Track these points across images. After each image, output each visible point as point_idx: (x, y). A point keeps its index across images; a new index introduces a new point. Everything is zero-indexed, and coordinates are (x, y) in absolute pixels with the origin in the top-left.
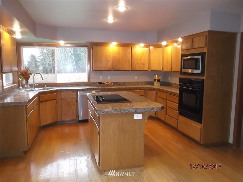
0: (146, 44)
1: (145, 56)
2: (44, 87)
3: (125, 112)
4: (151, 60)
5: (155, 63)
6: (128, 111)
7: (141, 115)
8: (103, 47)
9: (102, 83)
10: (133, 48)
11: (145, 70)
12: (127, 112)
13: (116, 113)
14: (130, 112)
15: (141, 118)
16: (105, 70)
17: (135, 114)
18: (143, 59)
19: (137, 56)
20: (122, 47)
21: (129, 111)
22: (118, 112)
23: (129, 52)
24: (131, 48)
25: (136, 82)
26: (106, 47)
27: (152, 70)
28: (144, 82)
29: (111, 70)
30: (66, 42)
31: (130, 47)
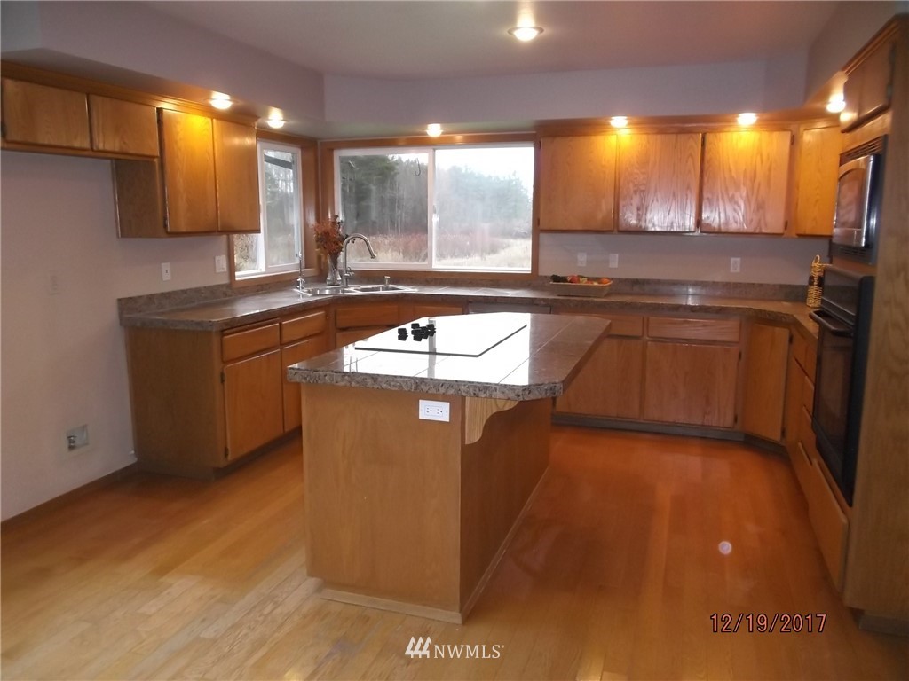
0: (766, 116)
1: (770, 170)
2: (382, 281)
3: (376, 387)
4: (798, 188)
5: (817, 201)
6: (390, 385)
7: (446, 406)
8: (581, 140)
9: (564, 279)
10: (709, 137)
11: (764, 231)
12: (384, 386)
13: (345, 386)
14: (394, 389)
15: (446, 418)
16: (586, 228)
17: (420, 401)
18: (757, 181)
19: (730, 171)
20: (659, 136)
21: (392, 383)
22: (353, 384)
23: (691, 156)
24: (703, 138)
25: (734, 283)
26: (593, 138)
27: (802, 233)
28: (774, 285)
29: (610, 232)
30: (451, 127)
31: (699, 133)
